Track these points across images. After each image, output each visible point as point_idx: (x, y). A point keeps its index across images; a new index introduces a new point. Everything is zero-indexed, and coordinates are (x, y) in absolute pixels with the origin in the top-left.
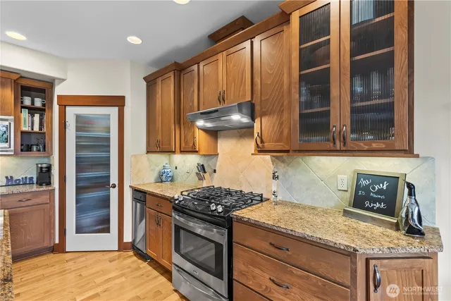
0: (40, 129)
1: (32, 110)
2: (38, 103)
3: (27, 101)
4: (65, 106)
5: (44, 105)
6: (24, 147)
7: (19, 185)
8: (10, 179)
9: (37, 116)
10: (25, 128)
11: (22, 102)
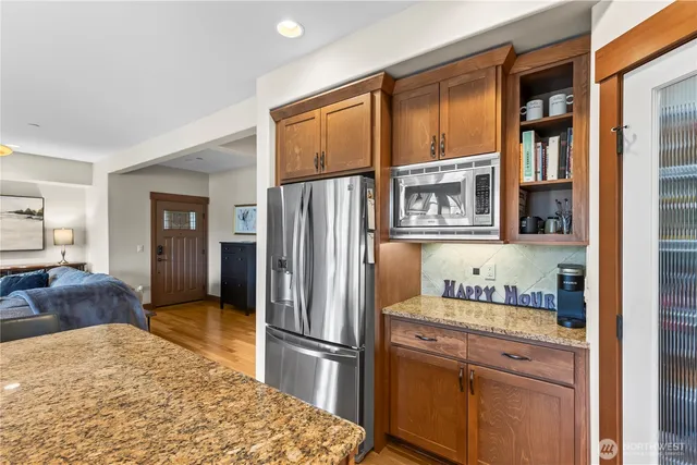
0: (561, 174)
1: (543, 131)
2: (557, 107)
3: (534, 112)
4: (620, 75)
5: (569, 109)
6: (528, 223)
7: (527, 307)
8: (511, 291)
9: (554, 142)
10: (528, 178)
11: (523, 118)
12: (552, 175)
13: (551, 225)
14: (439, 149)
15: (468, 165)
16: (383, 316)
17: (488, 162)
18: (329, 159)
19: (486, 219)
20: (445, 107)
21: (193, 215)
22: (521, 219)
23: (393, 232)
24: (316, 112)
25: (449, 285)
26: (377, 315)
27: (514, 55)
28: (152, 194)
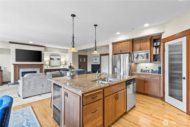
0: (159, 53)
1: (156, 47)
2: (158, 44)
3: (155, 44)
5: (160, 44)
6: (154, 60)
7: (155, 73)
8: (152, 70)
9: (158, 49)
10: (154, 53)
11: (153, 45)
12: (158, 53)
13: (158, 60)
14: (140, 50)
15: (145, 52)
16: (132, 73)
17: (148, 52)
18: (123, 51)
19: (148, 59)
20: (142, 44)
21: (85, 59)
22: (153, 59)
23: (133, 61)
24: (120, 43)
25: (142, 70)
26: (131, 73)
27: (152, 37)
28: (79, 55)
